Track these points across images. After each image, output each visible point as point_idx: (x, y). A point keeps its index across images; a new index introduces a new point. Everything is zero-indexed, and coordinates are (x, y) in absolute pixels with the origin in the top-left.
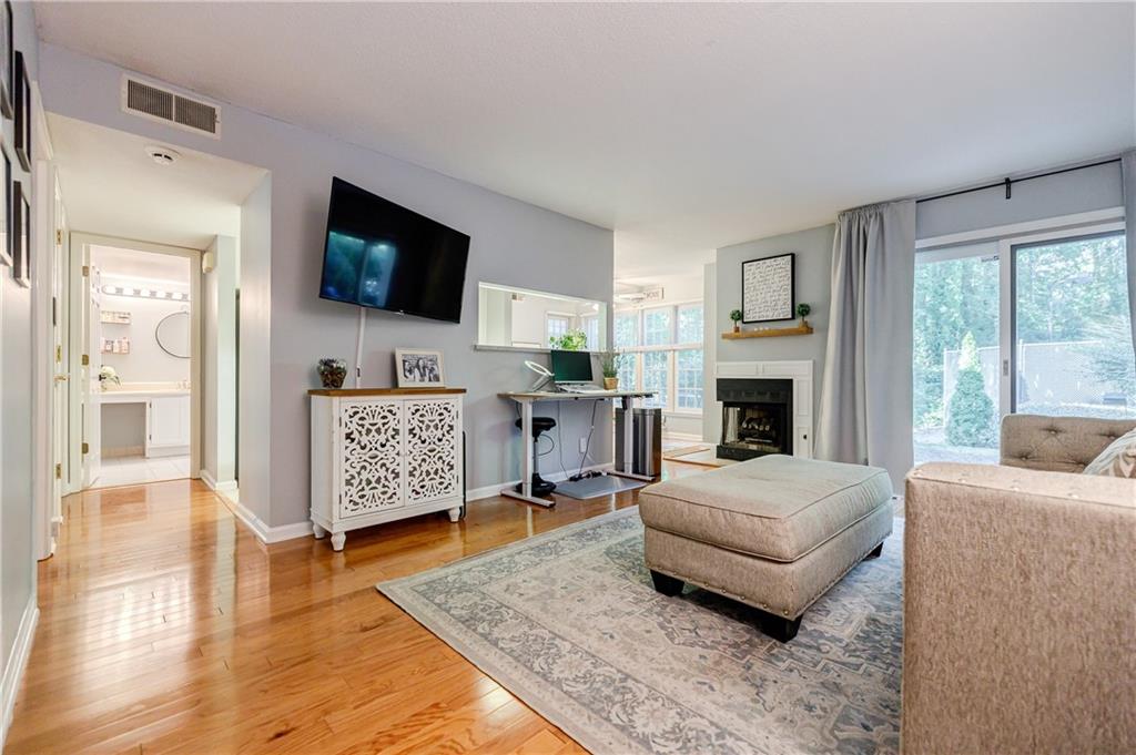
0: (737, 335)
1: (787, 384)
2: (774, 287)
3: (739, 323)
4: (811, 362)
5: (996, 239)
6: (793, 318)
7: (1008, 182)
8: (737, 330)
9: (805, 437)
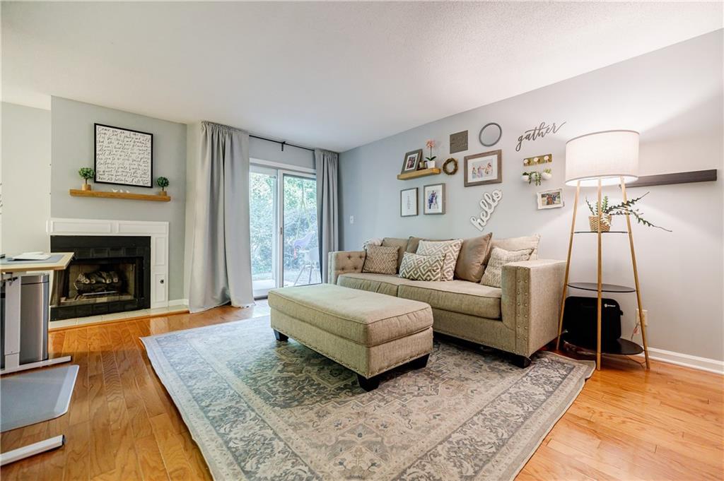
0: (89, 194)
1: (145, 241)
2: (134, 156)
3: (90, 182)
4: (168, 223)
5: (277, 169)
6: (151, 187)
7: (284, 143)
8: (89, 188)
9: (162, 281)
